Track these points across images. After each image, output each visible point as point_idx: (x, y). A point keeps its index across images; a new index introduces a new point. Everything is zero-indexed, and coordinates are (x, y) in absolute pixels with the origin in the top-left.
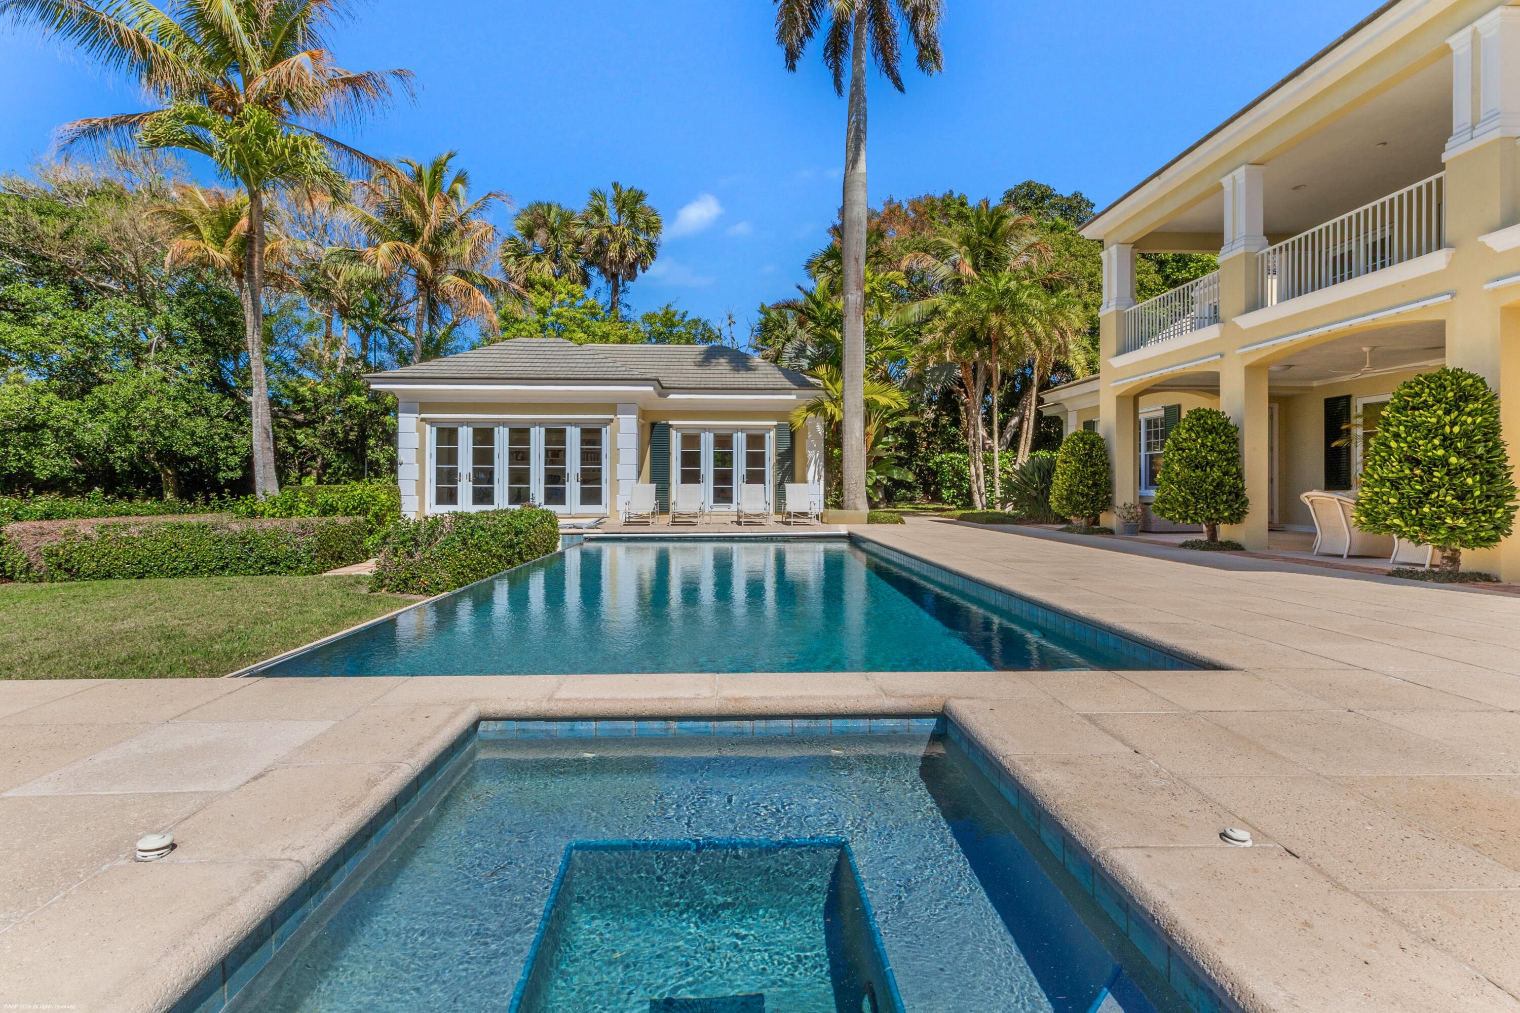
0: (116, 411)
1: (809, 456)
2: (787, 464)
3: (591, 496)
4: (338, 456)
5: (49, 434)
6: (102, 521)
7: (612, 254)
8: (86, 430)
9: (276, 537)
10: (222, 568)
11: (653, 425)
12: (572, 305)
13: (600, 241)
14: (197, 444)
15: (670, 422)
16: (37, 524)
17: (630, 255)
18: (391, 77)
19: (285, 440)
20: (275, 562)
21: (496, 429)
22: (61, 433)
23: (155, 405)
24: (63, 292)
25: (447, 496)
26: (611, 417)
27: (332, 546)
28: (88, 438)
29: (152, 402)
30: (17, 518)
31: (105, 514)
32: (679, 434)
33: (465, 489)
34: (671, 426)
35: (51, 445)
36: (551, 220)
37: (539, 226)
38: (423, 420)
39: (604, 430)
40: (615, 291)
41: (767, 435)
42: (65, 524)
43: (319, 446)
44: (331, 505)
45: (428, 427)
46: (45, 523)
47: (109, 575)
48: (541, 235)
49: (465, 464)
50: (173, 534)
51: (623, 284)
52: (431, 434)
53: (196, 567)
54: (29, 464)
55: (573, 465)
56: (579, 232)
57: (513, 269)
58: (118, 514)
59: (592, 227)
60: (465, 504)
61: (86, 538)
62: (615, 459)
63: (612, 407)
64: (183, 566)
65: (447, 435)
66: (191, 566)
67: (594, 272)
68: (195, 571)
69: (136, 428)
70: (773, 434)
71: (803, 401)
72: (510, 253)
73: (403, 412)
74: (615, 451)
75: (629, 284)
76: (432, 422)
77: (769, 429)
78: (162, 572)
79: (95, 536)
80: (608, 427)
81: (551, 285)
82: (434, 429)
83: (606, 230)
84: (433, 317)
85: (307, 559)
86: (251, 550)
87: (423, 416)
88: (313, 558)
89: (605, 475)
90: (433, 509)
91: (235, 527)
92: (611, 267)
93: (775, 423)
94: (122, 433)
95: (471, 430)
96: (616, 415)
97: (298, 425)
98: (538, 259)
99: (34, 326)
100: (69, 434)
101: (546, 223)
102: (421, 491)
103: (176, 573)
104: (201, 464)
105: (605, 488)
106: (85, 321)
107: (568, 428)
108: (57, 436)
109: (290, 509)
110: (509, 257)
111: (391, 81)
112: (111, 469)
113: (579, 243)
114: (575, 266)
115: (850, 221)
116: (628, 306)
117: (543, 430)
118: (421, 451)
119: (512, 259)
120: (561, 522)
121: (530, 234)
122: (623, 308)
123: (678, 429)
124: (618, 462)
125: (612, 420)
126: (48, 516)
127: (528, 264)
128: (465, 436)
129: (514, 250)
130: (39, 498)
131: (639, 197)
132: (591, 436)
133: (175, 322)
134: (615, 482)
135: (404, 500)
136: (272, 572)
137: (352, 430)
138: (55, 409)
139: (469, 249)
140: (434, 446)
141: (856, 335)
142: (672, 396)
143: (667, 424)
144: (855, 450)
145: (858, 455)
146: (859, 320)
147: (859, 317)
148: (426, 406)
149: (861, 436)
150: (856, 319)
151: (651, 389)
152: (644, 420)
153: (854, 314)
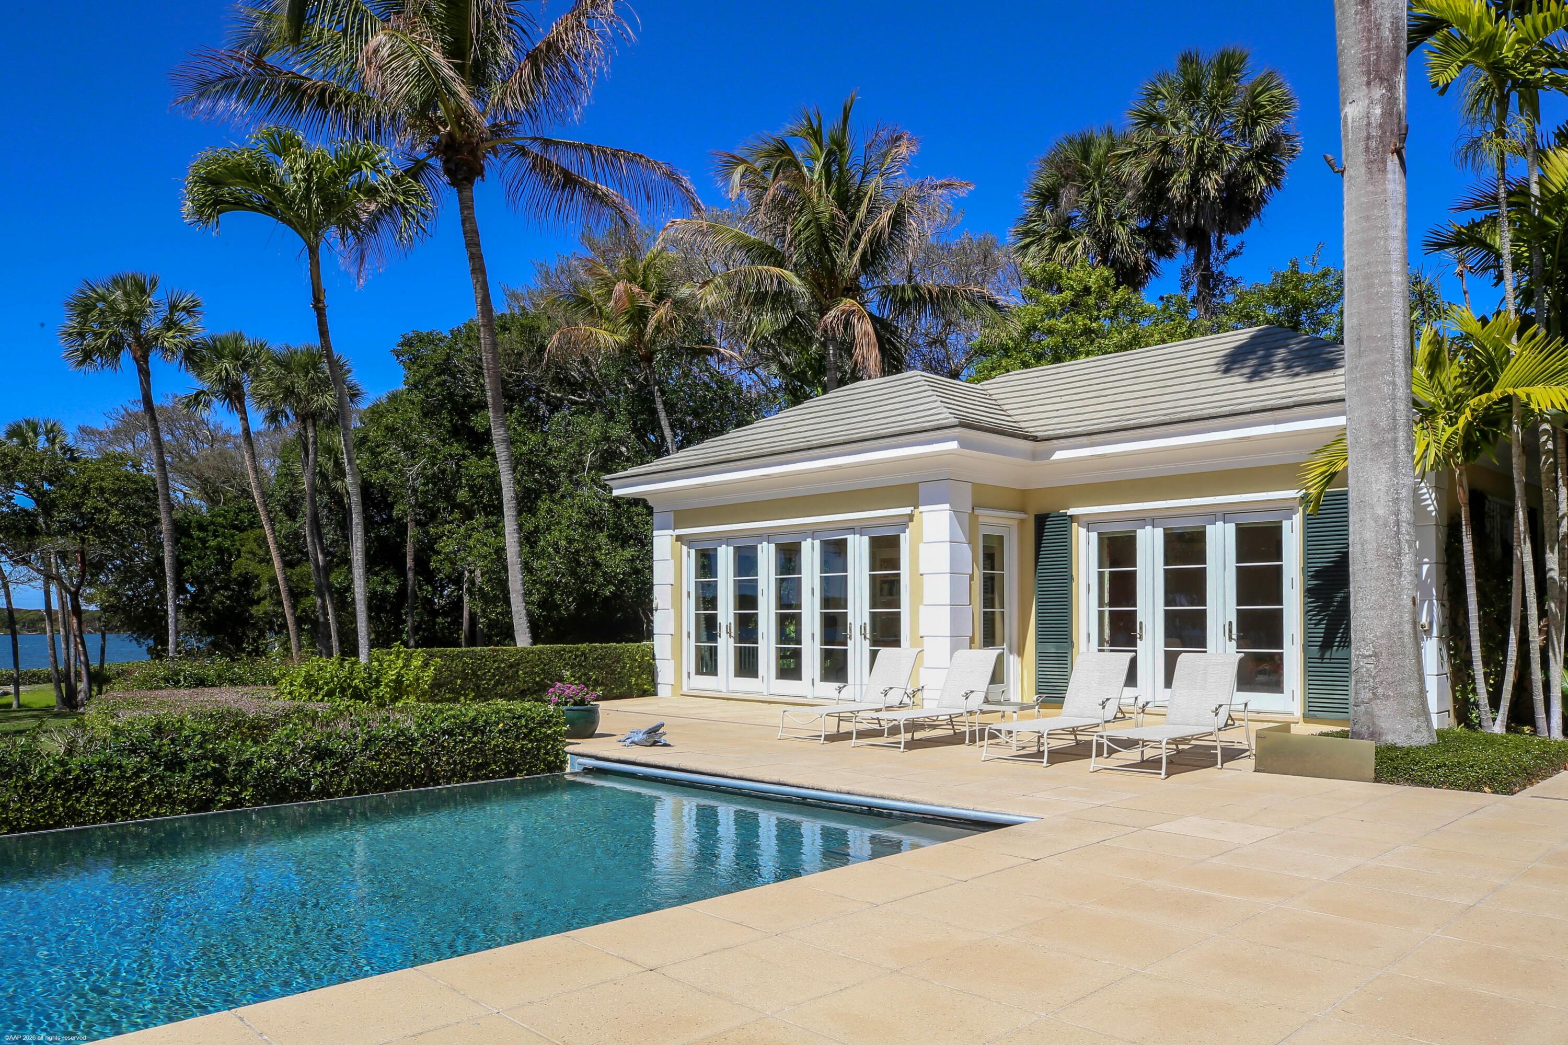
11: (1041, 521)
15: (1071, 511)
21: (760, 546)
25: (707, 661)
26: (907, 510)
32: (1094, 535)
33: (726, 648)
34: (1071, 518)
36: (1087, 165)
37: (1067, 180)
38: (679, 538)
39: (902, 536)
41: (1285, 524)
45: (685, 548)
48: (1068, 195)
49: (726, 613)
52: (689, 558)
55: (859, 607)
60: (727, 674)
62: (919, 595)
63: (902, 491)
65: (706, 560)
70: (1298, 519)
73: (658, 526)
74: (919, 578)
76: (690, 540)
77: (1289, 510)
80: (908, 531)
82: (692, 552)
87: (680, 531)
89: (905, 625)
90: (690, 681)
93: (1297, 492)
95: (731, 549)
96: (916, 507)
98: (1065, 238)
101: (1078, 171)
102: (678, 652)
107: (850, 538)
113: (1126, 188)
117: (818, 543)
118: (677, 587)
119: (1032, 248)
123: (1086, 524)
124: (921, 599)
125: (911, 517)
128: (726, 562)
132: (884, 551)
135: (659, 664)
140: (693, 579)
141: (1367, 218)
142: (1059, 455)
143: (1065, 515)
144: (1371, 556)
145: (1383, 571)
146: (1384, 170)
147: (1384, 162)
148: (683, 517)
149: (1397, 514)
150: (1370, 171)
151: (954, 445)
152: (1023, 510)
153: (1362, 158)
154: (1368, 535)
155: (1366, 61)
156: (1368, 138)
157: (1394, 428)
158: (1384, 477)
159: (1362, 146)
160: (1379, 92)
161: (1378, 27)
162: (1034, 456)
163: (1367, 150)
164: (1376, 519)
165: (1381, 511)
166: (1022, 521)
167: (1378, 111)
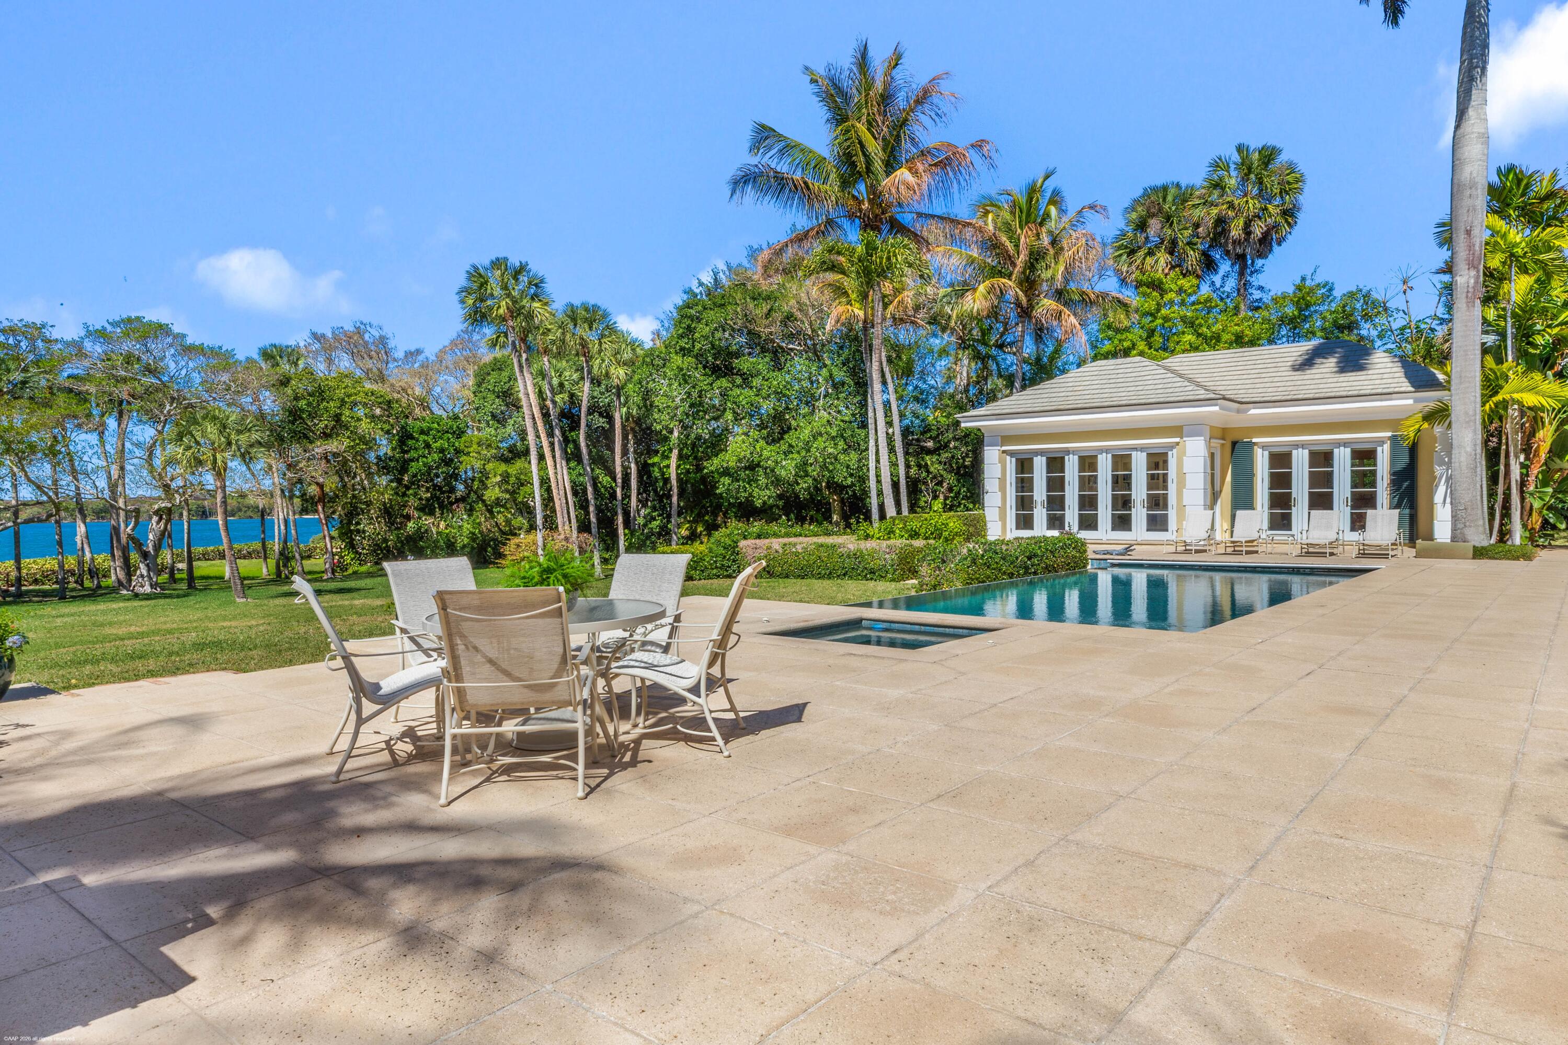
0: (798, 452)
1: (1437, 474)
2: (1406, 484)
3: (1157, 523)
4: (958, 481)
5: (761, 472)
6: (786, 540)
7: (1236, 232)
8: (783, 467)
9: (873, 553)
10: (844, 575)
11: (1234, 444)
12: (1183, 303)
13: (1221, 221)
14: (851, 475)
15: (1254, 440)
16: (753, 541)
17: (1258, 230)
18: (972, 151)
19: (915, 468)
20: (872, 572)
21: (1066, 458)
22: (768, 471)
23: (822, 445)
24: (767, 359)
25: (1025, 522)
26: (1177, 440)
27: (909, 563)
28: (783, 473)
29: (820, 443)
30: (745, 538)
31: (787, 535)
32: (1266, 453)
33: (1040, 514)
34: (1255, 444)
35: (763, 481)
36: (1166, 207)
37: (1153, 215)
38: (1004, 452)
39: (1170, 453)
40: (1242, 274)
41: (1379, 449)
42: (766, 541)
43: (941, 472)
44: (915, 531)
45: (1008, 458)
46: (758, 541)
47: (787, 577)
48: (1154, 225)
49: (1040, 493)
50: (818, 550)
51: (1253, 263)
52: (1011, 464)
53: (830, 573)
54: (751, 495)
55: (1139, 491)
56: (1198, 213)
57: (1125, 269)
58: (796, 536)
59: (1212, 204)
60: (1041, 529)
61: (777, 552)
62: (1181, 484)
63: (1177, 430)
64: (823, 572)
65: (1024, 465)
66: (828, 572)
67: (1217, 255)
68: (830, 576)
69: (811, 465)
70: (1387, 447)
71: (1420, 406)
72: (1121, 252)
73: (988, 446)
74: (1182, 476)
75: (1259, 262)
76: (1011, 454)
77: (1381, 442)
78: (813, 575)
79: (781, 551)
80: (1175, 451)
81: (1161, 283)
82: (1014, 460)
83: (1225, 207)
84: (1040, 336)
85: (891, 571)
86: (860, 562)
87: (1004, 448)
88: (895, 570)
89: (1172, 500)
90: (1013, 533)
91: (851, 547)
92: (1234, 249)
93: (1389, 434)
94: (803, 466)
95: (1044, 459)
96: (1182, 438)
97: (929, 452)
98: (1151, 253)
99: (751, 388)
100: (773, 471)
101: (1160, 210)
102: (1003, 518)
103: (821, 577)
104: (854, 491)
105: (1172, 514)
106: (779, 379)
107: (1134, 454)
108: (765, 473)
109: (889, 533)
110: (1121, 255)
111: (972, 155)
112: (797, 497)
113: (1197, 226)
114: (1193, 257)
115: (1459, 185)
116: (1261, 288)
117: (1110, 456)
118: (1002, 480)
119: (1125, 257)
120: (1090, 548)
121: (1142, 226)
122: (1254, 292)
123: (1264, 447)
124: (1184, 486)
125: (1178, 444)
126: (759, 537)
127: (1139, 261)
128: (1040, 463)
129: (1126, 247)
130: (756, 524)
131: (1269, 155)
132: (1158, 461)
133: (835, 371)
134: (1181, 508)
135: (989, 525)
136: (872, 579)
137: (967, 455)
138: (765, 453)
139: (1061, 268)
140: (1014, 475)
141: (1466, 326)
142: (1253, 411)
143: (1251, 442)
144: (1464, 468)
145: (1469, 474)
146: (1474, 306)
147: (1474, 302)
148: (1007, 439)
149: (1475, 450)
150: (1468, 306)
151: (1216, 408)
152: (1223, 439)
153: (1464, 300)
154: (1463, 459)
155: (1467, 259)
156: (1468, 292)
157: (1475, 415)
158: (1470, 435)
159: (1464, 295)
160: (1473, 273)
161: (1474, 245)
162: (1238, 411)
163: (1467, 297)
164: (1466, 452)
165: (1469, 449)
166: (1223, 445)
167: (1472, 281)
